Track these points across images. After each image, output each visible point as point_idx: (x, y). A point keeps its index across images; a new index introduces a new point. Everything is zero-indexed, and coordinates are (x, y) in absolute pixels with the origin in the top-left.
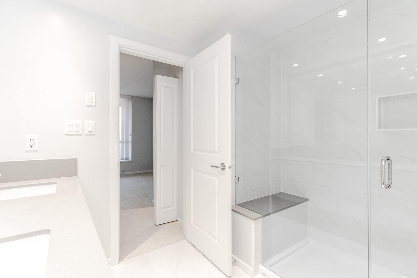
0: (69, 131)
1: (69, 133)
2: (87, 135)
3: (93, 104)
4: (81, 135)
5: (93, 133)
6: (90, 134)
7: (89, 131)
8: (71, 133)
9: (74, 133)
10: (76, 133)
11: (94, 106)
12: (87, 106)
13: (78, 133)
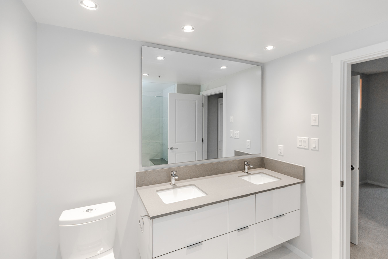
0: (299, 145)
1: (300, 146)
2: (312, 150)
3: (317, 124)
4: (308, 149)
5: (317, 149)
6: (314, 149)
7: (313, 147)
8: (301, 147)
9: (302, 147)
10: (304, 147)
11: (318, 126)
12: (313, 126)
13: (306, 147)
